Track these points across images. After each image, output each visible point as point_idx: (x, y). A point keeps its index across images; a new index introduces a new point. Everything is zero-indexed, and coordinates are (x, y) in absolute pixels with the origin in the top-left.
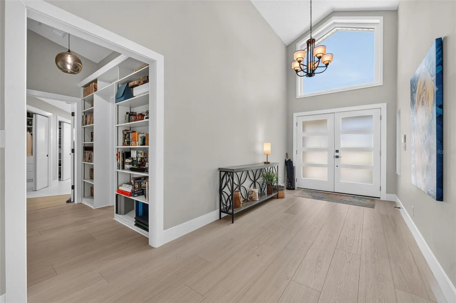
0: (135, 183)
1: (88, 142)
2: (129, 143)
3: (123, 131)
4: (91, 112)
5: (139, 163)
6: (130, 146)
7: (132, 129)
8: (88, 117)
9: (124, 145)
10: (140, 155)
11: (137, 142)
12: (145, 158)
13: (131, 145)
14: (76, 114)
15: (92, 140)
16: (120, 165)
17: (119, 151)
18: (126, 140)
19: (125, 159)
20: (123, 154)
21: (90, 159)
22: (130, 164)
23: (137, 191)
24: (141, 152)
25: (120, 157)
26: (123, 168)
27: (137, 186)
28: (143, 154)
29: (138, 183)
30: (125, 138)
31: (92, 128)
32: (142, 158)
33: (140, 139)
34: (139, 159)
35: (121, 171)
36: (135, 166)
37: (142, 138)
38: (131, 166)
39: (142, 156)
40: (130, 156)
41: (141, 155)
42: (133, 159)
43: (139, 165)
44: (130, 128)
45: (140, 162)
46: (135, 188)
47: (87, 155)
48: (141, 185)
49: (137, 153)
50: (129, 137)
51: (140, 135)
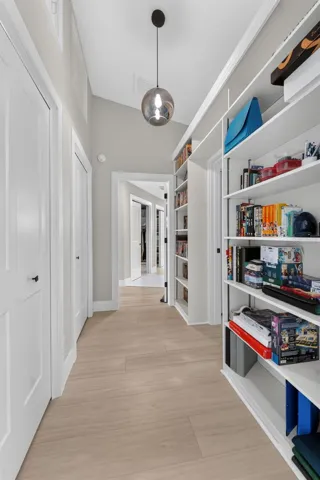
0: (281, 329)
1: (181, 230)
2: (251, 231)
3: (238, 207)
4: (184, 189)
5: (283, 277)
6: (254, 236)
7: (252, 202)
8: (181, 196)
9: (239, 233)
10: (285, 257)
11: (278, 228)
12: (298, 265)
13: (259, 235)
14: (168, 196)
15: (185, 227)
16: (232, 272)
17: (231, 245)
18: (244, 224)
19: (245, 263)
20: (240, 252)
21: (184, 252)
22: (257, 274)
23: (285, 351)
24: (287, 250)
25: (232, 257)
26: (240, 280)
27: (287, 339)
28: (293, 256)
29: (288, 330)
30: (241, 221)
31: (186, 210)
32: (290, 266)
33: (284, 219)
34: (284, 268)
35: (234, 284)
36: (271, 283)
37: (292, 217)
38: (259, 280)
39: (291, 261)
40: (258, 257)
41: (289, 257)
42: (263, 264)
43: (285, 283)
44: (249, 200)
45: (286, 274)
46: (281, 343)
47: (180, 247)
48: (295, 337)
49: (281, 253)
50: (252, 217)
51: (287, 210)
